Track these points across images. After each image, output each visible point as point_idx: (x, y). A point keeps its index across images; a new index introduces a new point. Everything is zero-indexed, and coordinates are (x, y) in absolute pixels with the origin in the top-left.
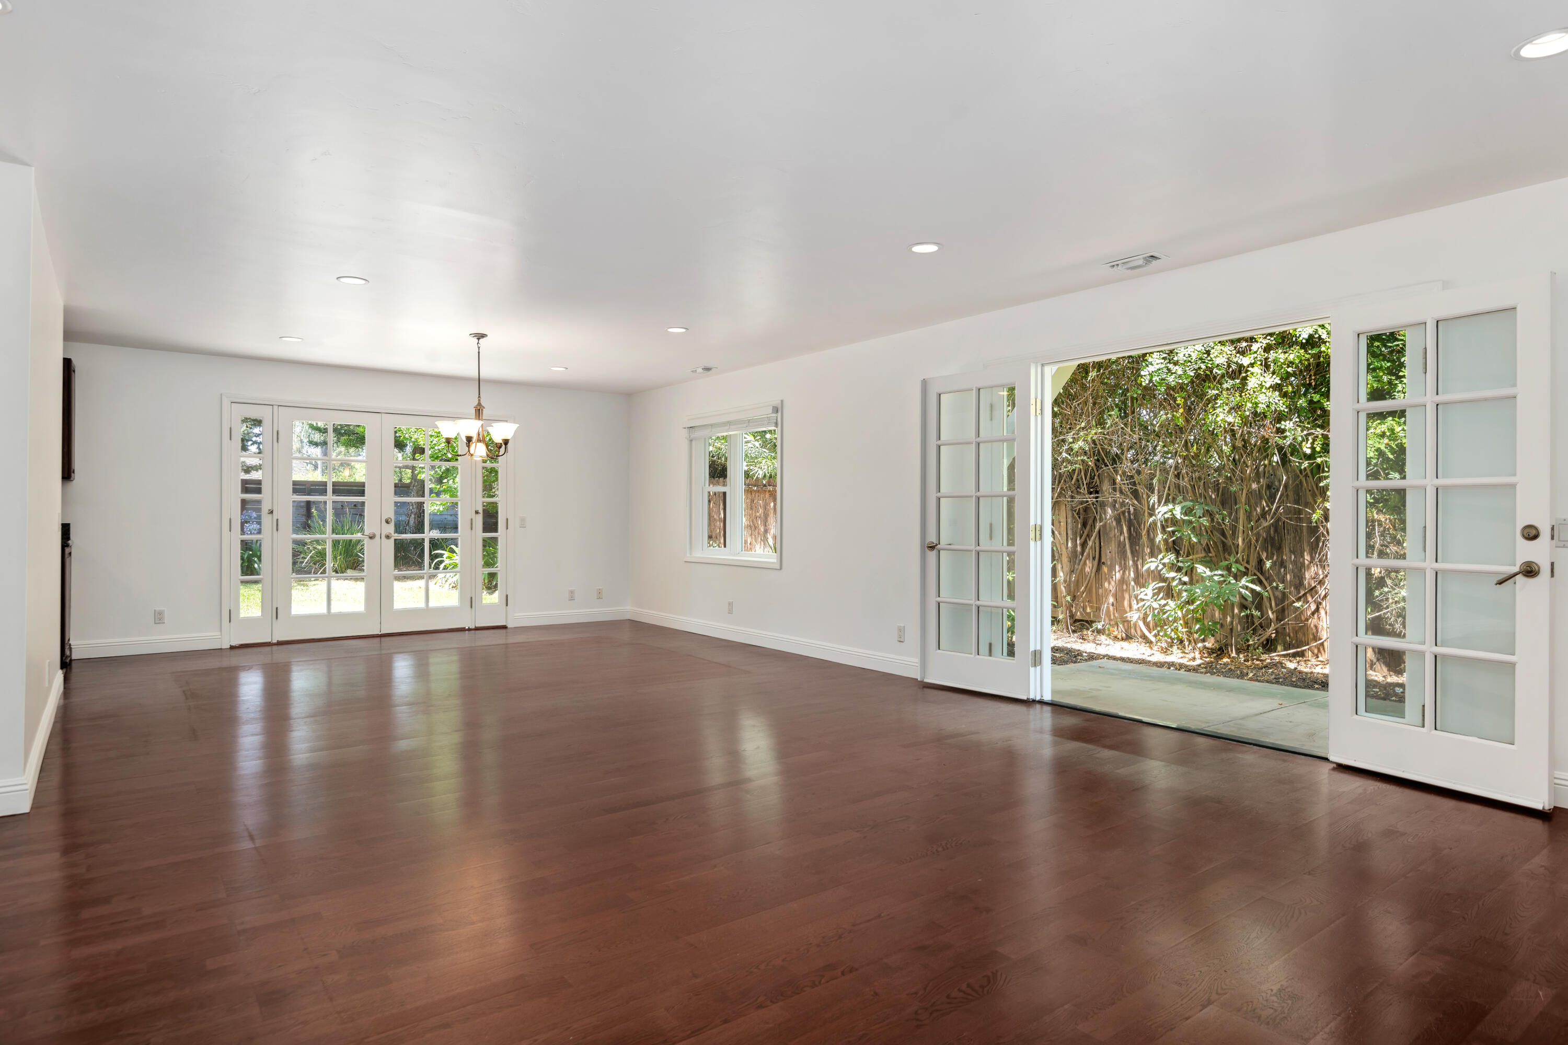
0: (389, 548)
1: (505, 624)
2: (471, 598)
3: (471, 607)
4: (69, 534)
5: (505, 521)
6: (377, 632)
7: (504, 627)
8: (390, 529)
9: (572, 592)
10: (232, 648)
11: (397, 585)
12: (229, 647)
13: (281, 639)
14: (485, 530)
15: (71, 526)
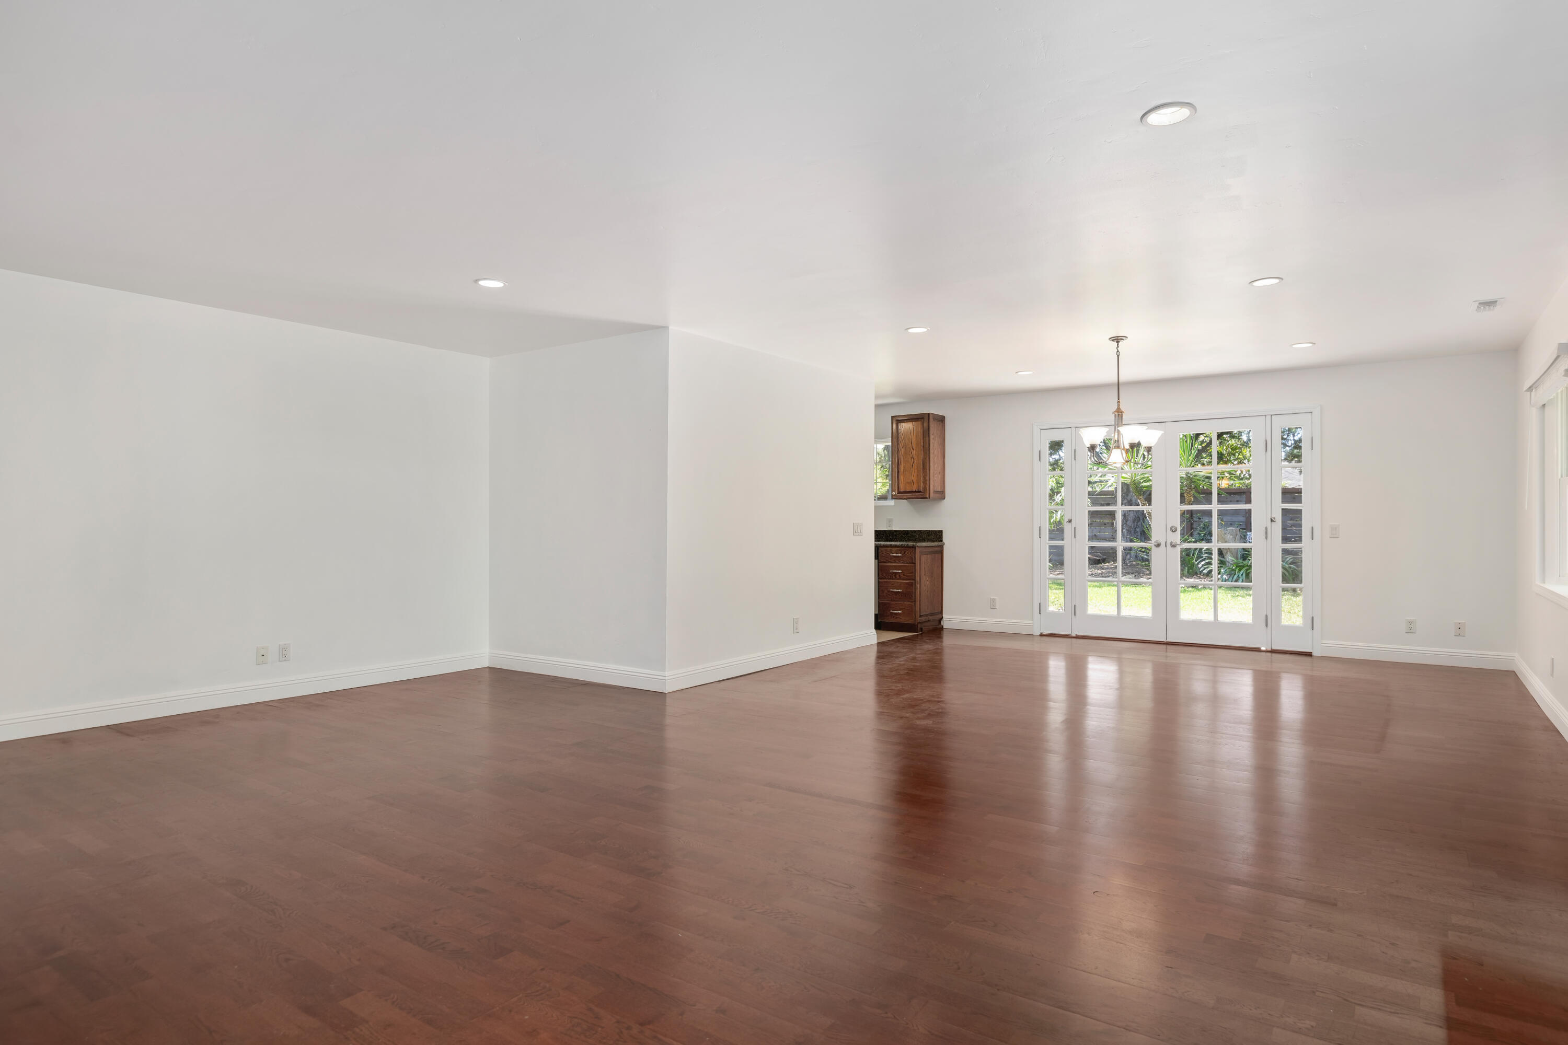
0: (1175, 557)
1: (1309, 650)
2: (1266, 616)
3: (1267, 625)
4: (942, 538)
5: (1311, 529)
6: (1164, 640)
7: (1309, 655)
8: (1177, 537)
9: (1411, 623)
10: (1042, 635)
11: (1182, 595)
12: (1039, 634)
13: (1078, 634)
14: (1285, 539)
15: (944, 532)
